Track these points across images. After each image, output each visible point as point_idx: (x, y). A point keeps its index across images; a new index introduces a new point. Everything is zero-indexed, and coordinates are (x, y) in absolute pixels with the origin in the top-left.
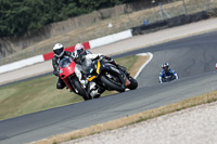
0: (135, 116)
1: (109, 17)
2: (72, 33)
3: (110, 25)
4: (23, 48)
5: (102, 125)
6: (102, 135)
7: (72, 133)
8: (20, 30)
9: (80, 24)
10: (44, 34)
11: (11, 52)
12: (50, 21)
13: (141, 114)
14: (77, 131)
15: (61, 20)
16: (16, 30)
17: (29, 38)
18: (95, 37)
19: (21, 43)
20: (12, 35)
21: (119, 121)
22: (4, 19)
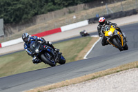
0: (90, 75)
1: (74, 12)
2: (50, 22)
3: (75, 17)
4: (19, 31)
5: (69, 81)
6: (69, 87)
7: (50, 86)
8: (17, 19)
9: (55, 16)
10: (32, 22)
11: (11, 33)
12: (36, 14)
13: (94, 74)
14: (53, 84)
15: (43, 13)
16: (14, 20)
17: (23, 24)
18: (64, 25)
19: (17, 28)
20: (12, 23)
21: (80, 78)
22: (7, 12)
